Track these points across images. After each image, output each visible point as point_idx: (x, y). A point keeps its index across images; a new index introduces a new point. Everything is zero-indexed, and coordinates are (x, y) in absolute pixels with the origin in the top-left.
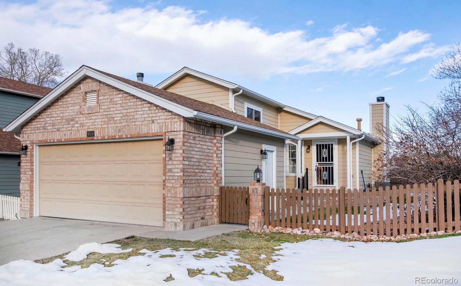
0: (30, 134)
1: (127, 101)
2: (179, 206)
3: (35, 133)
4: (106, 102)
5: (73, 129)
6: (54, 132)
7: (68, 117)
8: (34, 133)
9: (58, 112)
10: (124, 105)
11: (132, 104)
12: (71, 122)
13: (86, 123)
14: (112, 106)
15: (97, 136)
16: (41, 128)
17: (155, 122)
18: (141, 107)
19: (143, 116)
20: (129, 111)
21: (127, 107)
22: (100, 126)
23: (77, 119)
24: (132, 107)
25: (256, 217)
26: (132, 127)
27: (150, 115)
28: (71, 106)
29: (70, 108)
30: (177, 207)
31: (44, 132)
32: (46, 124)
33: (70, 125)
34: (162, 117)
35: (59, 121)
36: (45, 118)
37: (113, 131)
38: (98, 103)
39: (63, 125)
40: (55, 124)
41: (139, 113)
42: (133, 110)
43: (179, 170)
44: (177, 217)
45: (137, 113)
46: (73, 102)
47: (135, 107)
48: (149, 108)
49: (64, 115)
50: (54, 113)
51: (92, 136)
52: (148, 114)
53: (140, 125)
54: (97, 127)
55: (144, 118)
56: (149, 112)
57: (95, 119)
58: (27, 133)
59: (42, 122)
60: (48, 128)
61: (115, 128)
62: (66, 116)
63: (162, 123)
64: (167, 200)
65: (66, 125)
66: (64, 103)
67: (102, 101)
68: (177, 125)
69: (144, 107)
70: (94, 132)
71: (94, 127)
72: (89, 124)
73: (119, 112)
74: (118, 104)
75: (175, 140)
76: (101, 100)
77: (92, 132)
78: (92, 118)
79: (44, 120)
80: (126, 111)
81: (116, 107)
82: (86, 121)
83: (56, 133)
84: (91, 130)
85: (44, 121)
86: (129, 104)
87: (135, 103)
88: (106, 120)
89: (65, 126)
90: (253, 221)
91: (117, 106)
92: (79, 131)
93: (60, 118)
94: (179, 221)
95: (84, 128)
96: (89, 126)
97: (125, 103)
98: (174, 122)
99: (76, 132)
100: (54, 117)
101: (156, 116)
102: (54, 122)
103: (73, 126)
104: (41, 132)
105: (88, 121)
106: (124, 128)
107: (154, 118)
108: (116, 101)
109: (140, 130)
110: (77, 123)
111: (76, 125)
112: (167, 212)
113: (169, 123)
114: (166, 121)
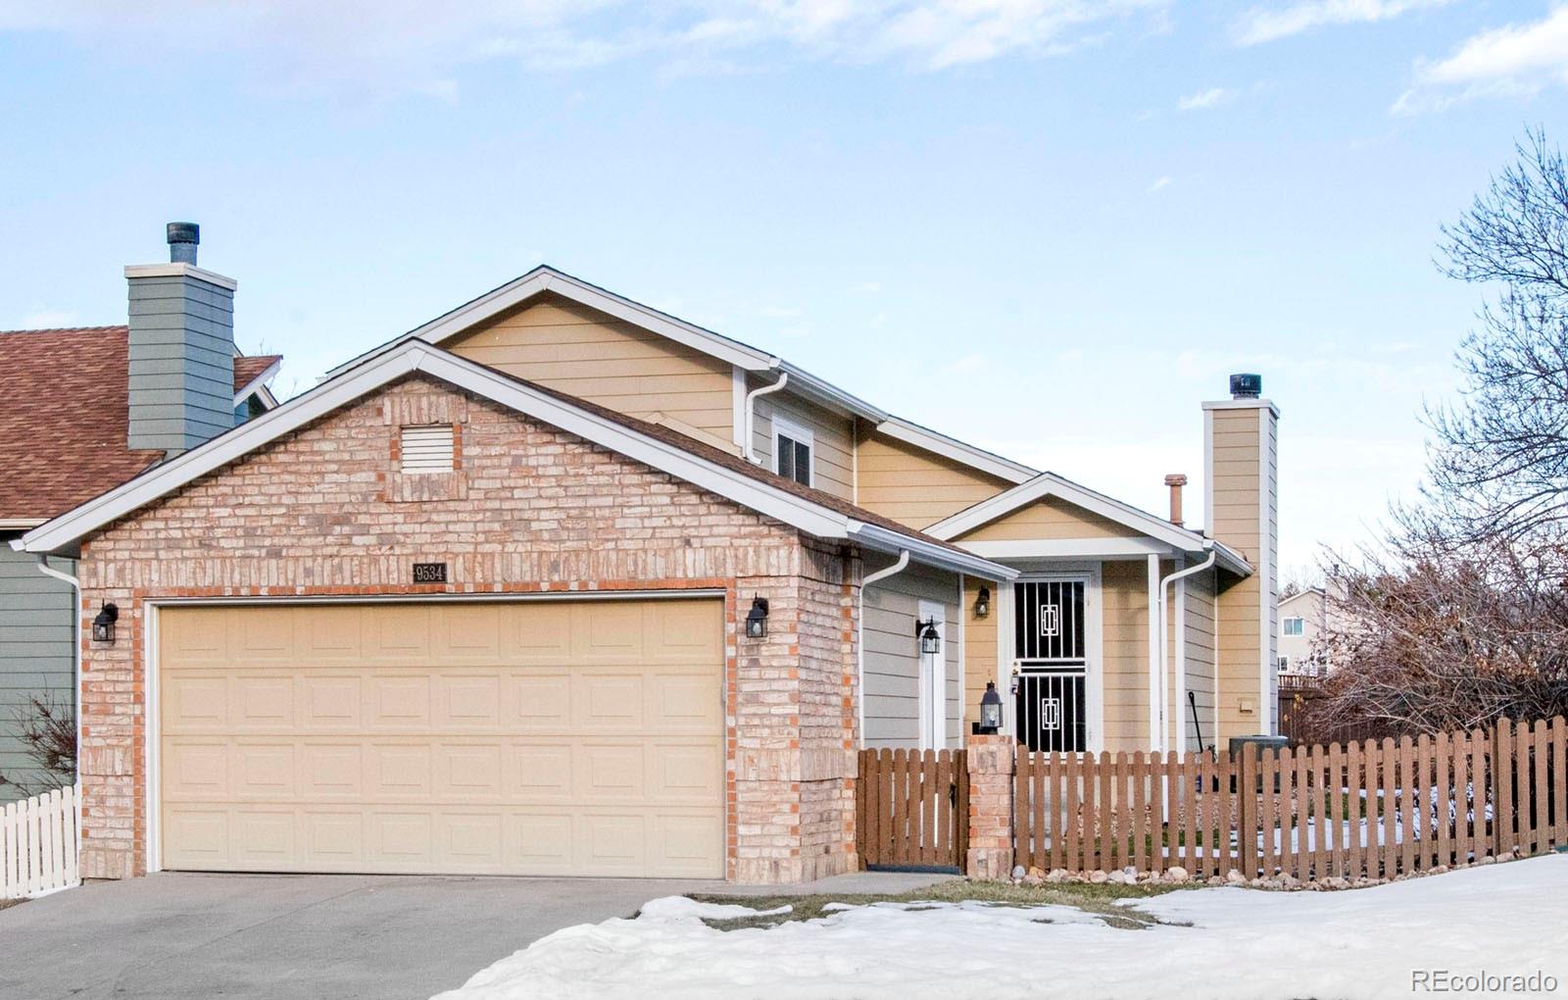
0: (129, 565)
1: (584, 470)
2: (786, 808)
3: (157, 558)
4: (494, 467)
5: (344, 551)
6: (255, 561)
7: (318, 510)
8: (154, 562)
9: (273, 489)
10: (570, 482)
11: (603, 480)
12: (337, 529)
13: (405, 535)
14: (521, 482)
15: (456, 580)
16: (189, 543)
17: (695, 543)
18: (641, 491)
19: (647, 522)
20: (591, 502)
21: (584, 491)
22: (471, 548)
23: (363, 519)
24: (605, 491)
25: (992, 842)
26: (607, 558)
27: (676, 521)
28: (336, 472)
29: (329, 478)
30: (779, 812)
31: (205, 558)
32: (212, 527)
33: (330, 539)
34: (721, 530)
35: (275, 521)
36: (207, 507)
37: (526, 567)
38: (457, 466)
39: (300, 537)
40: (259, 532)
41: (633, 510)
42: (609, 501)
43: (785, 698)
44: (780, 842)
45: (626, 510)
46: (346, 457)
47: (615, 491)
48: (672, 498)
49: (302, 499)
50: (249, 490)
51: (437, 579)
52: (669, 518)
53: (640, 552)
54: (457, 548)
55: (654, 528)
56: (671, 510)
57: (447, 523)
58: (115, 560)
59: (193, 519)
60: (223, 543)
61: (535, 555)
62: (313, 505)
63: (724, 548)
64: (743, 792)
65: (310, 536)
66: (301, 458)
67: (477, 462)
68: (778, 557)
69: (651, 494)
70: (443, 566)
71: (442, 548)
72: (419, 539)
73: (553, 504)
74: (544, 476)
75: (771, 604)
76: (470, 458)
77: (436, 566)
78: (435, 517)
79: (203, 512)
80: (580, 503)
81: (540, 488)
82: (407, 528)
83: (264, 563)
84: (431, 560)
85: (205, 519)
86: (591, 480)
87: (617, 477)
88: (496, 526)
89: (308, 541)
90: (982, 855)
91: (543, 483)
92: (375, 560)
93: (283, 510)
94: (787, 853)
95: (397, 550)
96: (422, 545)
97: (576, 475)
98: (769, 548)
99: (361, 563)
100: (251, 505)
101: (699, 526)
102: (254, 524)
103: (346, 541)
104: (184, 559)
105: (417, 528)
106: (573, 558)
107: (693, 532)
108: (536, 468)
109: (640, 567)
110: (364, 530)
111: (356, 540)
112: (742, 830)
113: (751, 551)
114: (737, 542)
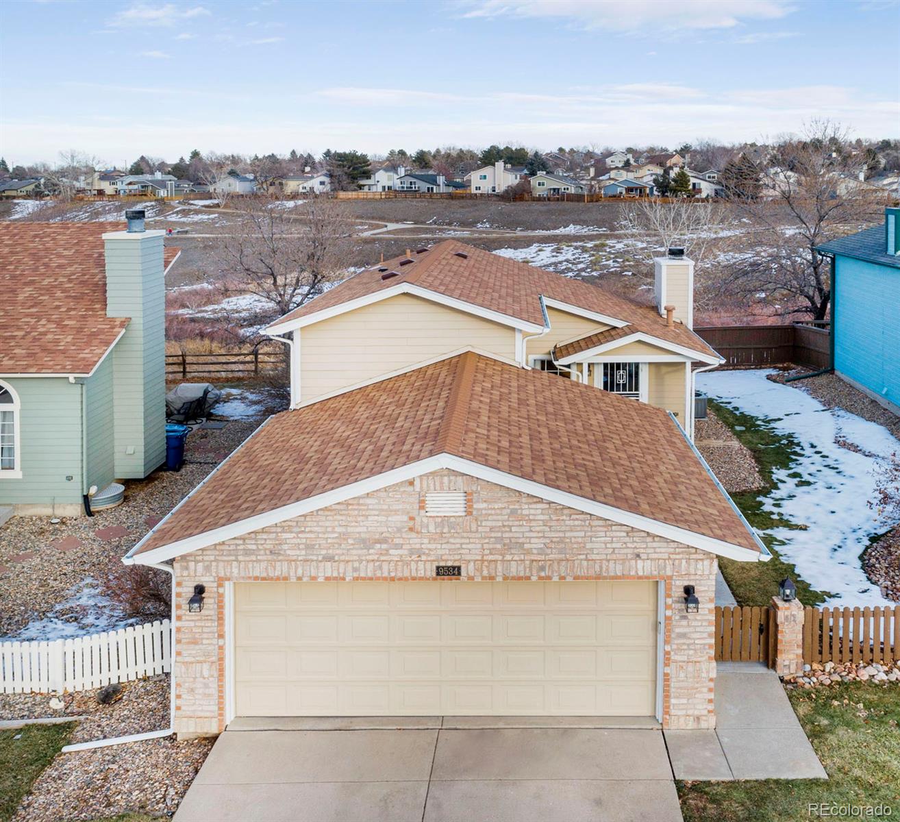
0: (214, 564)
1: (564, 517)
2: (705, 690)
3: (236, 560)
4: (497, 515)
5: (382, 558)
6: (314, 563)
7: (363, 536)
8: (235, 564)
9: (328, 524)
10: (553, 524)
11: (577, 523)
12: (378, 546)
13: (430, 550)
14: (517, 523)
15: (467, 573)
16: (262, 552)
17: (644, 556)
18: (606, 529)
19: (609, 545)
20: (568, 534)
21: (563, 528)
22: (479, 558)
23: (396, 541)
24: (579, 529)
26: (581, 564)
27: (629, 545)
28: (378, 515)
29: (370, 518)
31: (275, 561)
32: (280, 544)
33: (371, 551)
34: (663, 550)
35: (329, 541)
36: (277, 533)
37: (521, 568)
38: (469, 513)
39: (348, 550)
40: (317, 547)
41: (599, 539)
42: (582, 534)
43: (705, 634)
45: (594, 539)
46: (385, 507)
47: (586, 529)
48: (627, 533)
49: (350, 529)
50: (309, 524)
51: (454, 574)
52: (625, 543)
53: (604, 562)
54: (468, 558)
55: (614, 549)
56: (627, 539)
57: (461, 544)
58: (203, 561)
59: (265, 540)
60: (288, 552)
61: (528, 562)
62: (359, 533)
63: (665, 560)
65: (357, 549)
66: (350, 507)
67: (484, 512)
68: (703, 565)
69: (612, 531)
70: (459, 568)
71: (459, 557)
72: (440, 552)
73: (540, 535)
74: (534, 520)
75: (696, 588)
76: (478, 510)
77: (454, 568)
78: (452, 540)
79: (273, 536)
80: (561, 535)
81: (530, 527)
82: (429, 546)
83: (320, 564)
84: (450, 564)
85: (275, 539)
86: (567, 523)
87: (588, 522)
88: (499, 546)
89: (354, 552)
91: (533, 524)
92: (408, 564)
93: (336, 535)
94: (705, 712)
95: (424, 558)
96: (442, 555)
97: (558, 520)
98: (697, 560)
99: (396, 565)
100: (311, 532)
101: (646, 548)
102: (314, 543)
103: (384, 552)
104: (258, 561)
105: (439, 546)
106: (556, 564)
107: (642, 551)
108: (528, 515)
109: (604, 569)
110: (399, 547)
111: (392, 552)
113: (684, 561)
114: (672, 556)
